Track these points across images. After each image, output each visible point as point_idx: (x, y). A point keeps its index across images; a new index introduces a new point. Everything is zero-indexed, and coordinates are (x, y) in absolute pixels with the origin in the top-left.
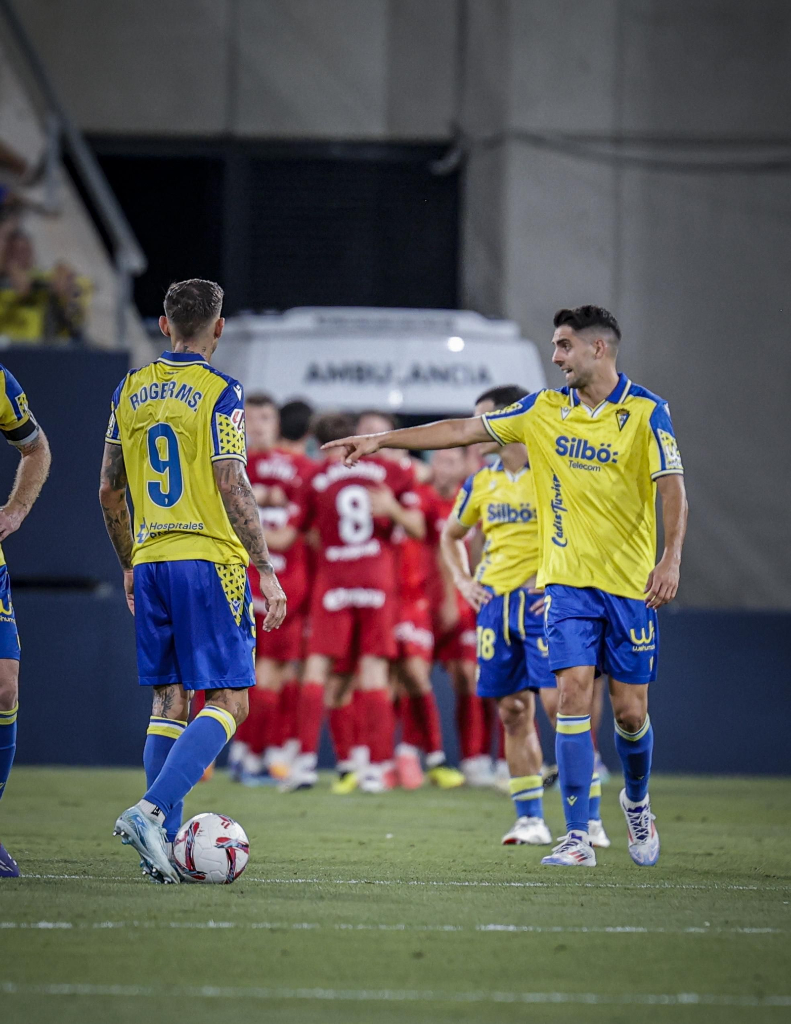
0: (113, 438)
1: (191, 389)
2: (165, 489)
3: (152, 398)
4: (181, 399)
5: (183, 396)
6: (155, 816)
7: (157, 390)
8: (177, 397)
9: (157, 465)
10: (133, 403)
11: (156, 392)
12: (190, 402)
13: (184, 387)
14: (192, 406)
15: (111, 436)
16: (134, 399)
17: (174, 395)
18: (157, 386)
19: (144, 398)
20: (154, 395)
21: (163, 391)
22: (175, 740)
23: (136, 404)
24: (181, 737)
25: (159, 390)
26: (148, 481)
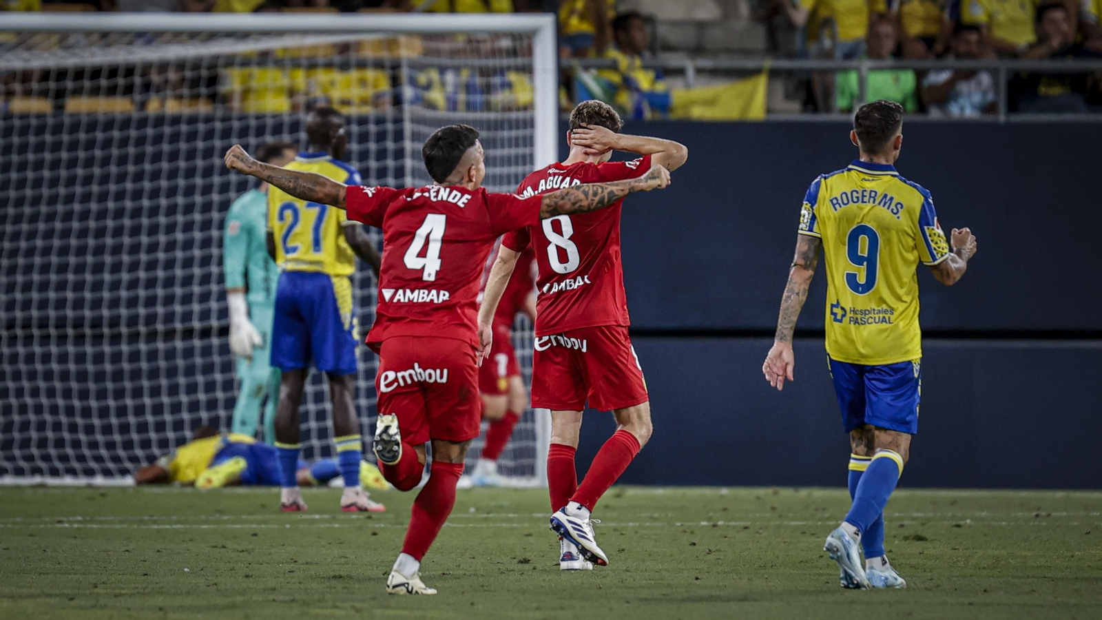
0: (809, 231)
1: (892, 199)
2: (862, 279)
3: (854, 202)
4: (884, 206)
5: (885, 203)
6: (856, 536)
7: (857, 195)
8: (879, 204)
9: (855, 258)
10: (834, 205)
11: (857, 198)
12: (892, 210)
13: (885, 196)
14: (895, 214)
15: (807, 229)
16: (835, 201)
17: (877, 202)
18: (857, 192)
19: (845, 202)
20: (855, 200)
21: (863, 196)
22: (862, 472)
23: (837, 206)
24: (868, 469)
25: (860, 195)
26: (846, 272)
